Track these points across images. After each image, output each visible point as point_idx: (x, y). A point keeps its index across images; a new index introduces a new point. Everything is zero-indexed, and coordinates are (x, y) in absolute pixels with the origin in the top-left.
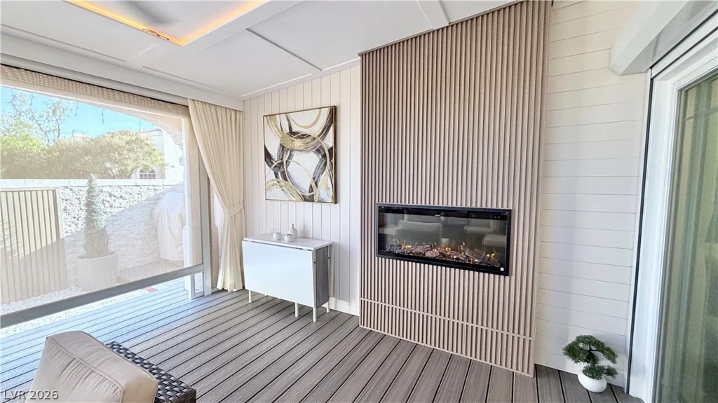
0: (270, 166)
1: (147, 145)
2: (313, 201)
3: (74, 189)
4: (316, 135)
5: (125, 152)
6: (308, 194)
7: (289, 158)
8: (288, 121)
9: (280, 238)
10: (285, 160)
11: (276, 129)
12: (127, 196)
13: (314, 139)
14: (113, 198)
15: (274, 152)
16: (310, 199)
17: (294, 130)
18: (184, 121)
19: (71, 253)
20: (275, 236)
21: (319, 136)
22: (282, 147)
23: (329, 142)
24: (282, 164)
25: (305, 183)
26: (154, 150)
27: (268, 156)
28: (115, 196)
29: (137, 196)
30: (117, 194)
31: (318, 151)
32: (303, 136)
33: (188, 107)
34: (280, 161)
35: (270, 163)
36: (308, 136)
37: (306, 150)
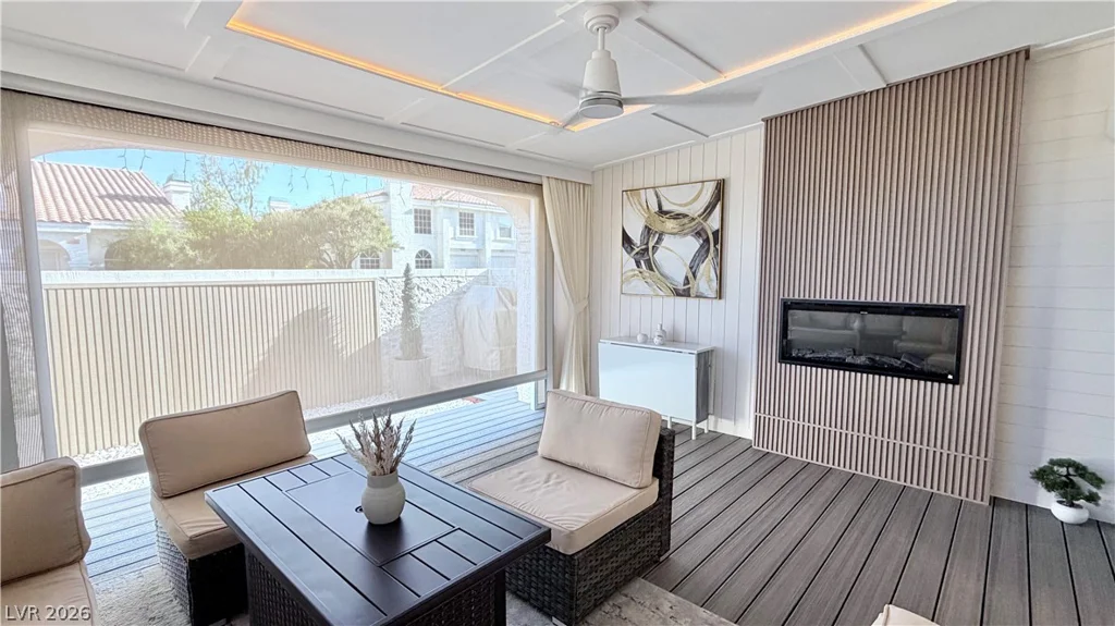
0: (629, 253)
2: (689, 296)
3: (390, 281)
4: (696, 215)
5: (349, 229)
6: (681, 287)
7: (657, 243)
8: (657, 197)
9: (647, 340)
10: (651, 245)
11: (639, 207)
12: (432, 290)
13: (693, 219)
15: (636, 236)
16: (686, 293)
17: (665, 208)
18: (534, 201)
19: (387, 354)
20: (639, 338)
21: (700, 216)
22: (648, 230)
23: (714, 223)
24: (647, 249)
25: (678, 274)
27: (627, 240)
29: (442, 289)
31: (698, 234)
32: (677, 216)
33: (541, 185)
34: (644, 247)
35: (629, 249)
36: (685, 216)
37: (681, 233)
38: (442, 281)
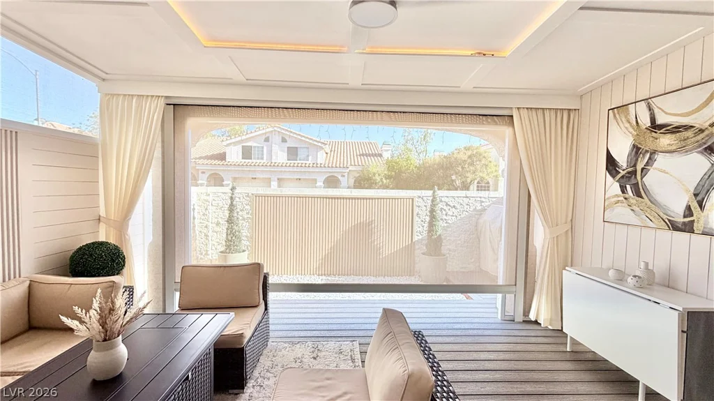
0: (614, 177)
1: (484, 157)
2: (693, 232)
3: (425, 198)
4: (706, 125)
5: (466, 166)
6: (680, 219)
7: (647, 164)
8: (650, 109)
9: (621, 277)
10: (640, 166)
11: (628, 125)
12: (458, 206)
13: (702, 131)
14: (448, 207)
15: (622, 158)
16: (686, 228)
17: (659, 121)
18: (507, 131)
19: (418, 249)
20: (611, 273)
22: (637, 150)
24: (635, 172)
25: (676, 202)
26: (490, 162)
27: (611, 164)
28: (449, 205)
29: (466, 206)
30: (452, 205)
31: (708, 150)
32: (676, 129)
33: (512, 116)
34: (630, 170)
35: (614, 171)
36: (688, 128)
37: (682, 149)
38: (466, 200)
